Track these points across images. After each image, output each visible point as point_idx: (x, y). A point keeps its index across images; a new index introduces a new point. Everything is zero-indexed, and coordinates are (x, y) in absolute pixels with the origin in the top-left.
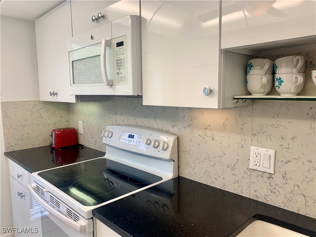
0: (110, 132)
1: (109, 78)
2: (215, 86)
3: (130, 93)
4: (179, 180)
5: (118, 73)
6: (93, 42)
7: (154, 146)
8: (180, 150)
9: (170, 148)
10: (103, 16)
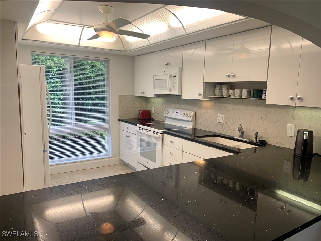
0: (168, 111)
1: (170, 88)
2: (202, 93)
3: (177, 94)
4: (195, 129)
5: (173, 86)
6: (165, 74)
7: (186, 116)
9: (192, 116)
10: (169, 64)
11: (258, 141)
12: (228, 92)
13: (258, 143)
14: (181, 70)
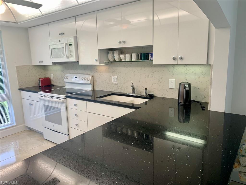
0: (67, 77)
1: (67, 56)
3: (75, 61)
4: (94, 91)
5: (70, 54)
6: (60, 43)
7: (84, 80)
8: (94, 80)
9: (90, 79)
10: (63, 34)
11: (147, 95)
12: (120, 57)
13: (147, 97)
14: (76, 39)
